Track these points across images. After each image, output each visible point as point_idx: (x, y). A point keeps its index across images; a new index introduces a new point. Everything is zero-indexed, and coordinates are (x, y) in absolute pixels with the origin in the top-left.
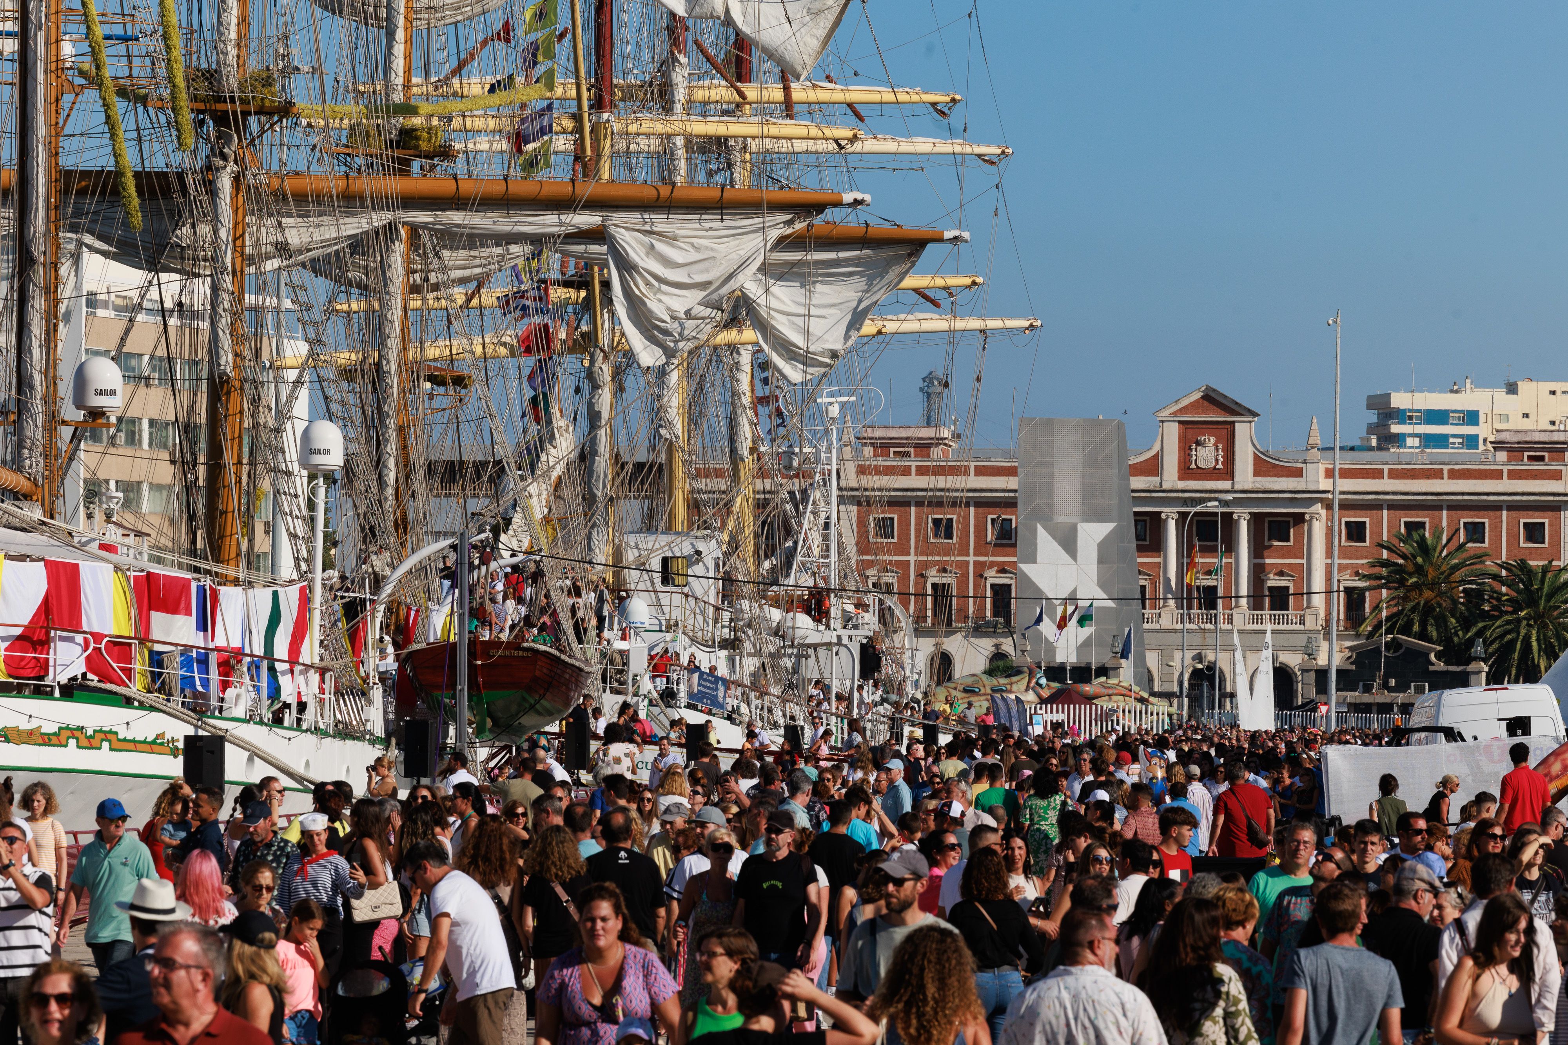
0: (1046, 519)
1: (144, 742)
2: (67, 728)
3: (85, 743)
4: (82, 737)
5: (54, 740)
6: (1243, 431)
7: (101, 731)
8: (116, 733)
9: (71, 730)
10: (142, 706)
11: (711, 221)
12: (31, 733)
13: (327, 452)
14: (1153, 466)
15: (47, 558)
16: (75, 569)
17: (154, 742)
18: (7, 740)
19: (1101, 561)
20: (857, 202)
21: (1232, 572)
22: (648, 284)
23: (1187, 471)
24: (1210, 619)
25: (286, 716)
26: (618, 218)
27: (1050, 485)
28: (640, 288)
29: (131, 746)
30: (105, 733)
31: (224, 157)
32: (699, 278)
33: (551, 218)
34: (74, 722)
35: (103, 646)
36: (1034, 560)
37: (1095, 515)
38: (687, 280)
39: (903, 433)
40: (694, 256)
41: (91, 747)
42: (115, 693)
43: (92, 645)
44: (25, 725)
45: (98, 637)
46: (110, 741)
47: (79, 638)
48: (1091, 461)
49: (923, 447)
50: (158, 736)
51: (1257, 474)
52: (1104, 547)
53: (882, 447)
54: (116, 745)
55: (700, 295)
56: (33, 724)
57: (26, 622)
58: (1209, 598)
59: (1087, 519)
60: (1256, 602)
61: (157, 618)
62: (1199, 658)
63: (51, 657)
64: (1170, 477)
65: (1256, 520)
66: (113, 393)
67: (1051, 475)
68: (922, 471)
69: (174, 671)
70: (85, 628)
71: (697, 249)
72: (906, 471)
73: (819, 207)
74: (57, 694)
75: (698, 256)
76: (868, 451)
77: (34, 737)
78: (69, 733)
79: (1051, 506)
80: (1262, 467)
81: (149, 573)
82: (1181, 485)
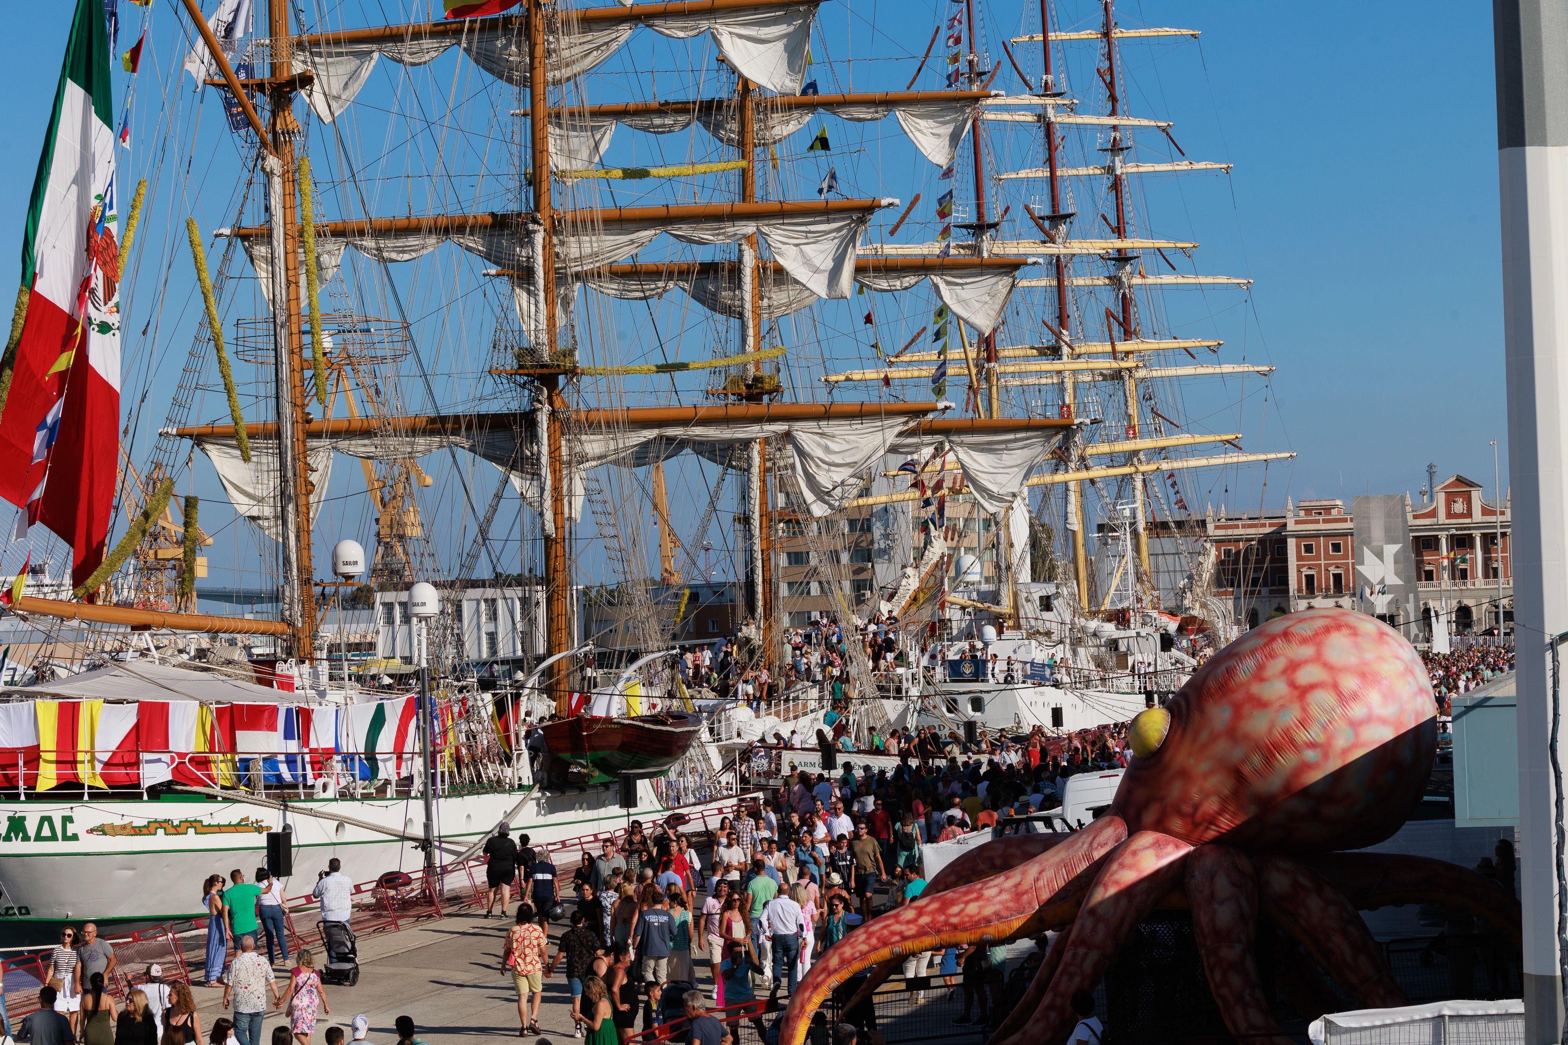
0: (1367, 543)
1: (229, 825)
2: (156, 821)
3: (173, 831)
4: (169, 828)
5: (144, 831)
6: (1476, 496)
7: (186, 821)
8: (201, 822)
9: (159, 823)
10: (226, 800)
11: (857, 425)
12: (124, 827)
13: (424, 604)
14: (1433, 514)
15: (141, 699)
16: (164, 707)
17: (239, 824)
18: (105, 834)
19: (1395, 563)
20: (946, 408)
21: (1473, 561)
22: (817, 466)
23: (1450, 515)
24: (1464, 584)
25: (389, 790)
26: (798, 425)
27: (1369, 527)
28: (812, 469)
29: (217, 829)
30: (191, 822)
31: (540, 402)
32: (848, 460)
33: (756, 428)
34: (161, 817)
35: (187, 760)
36: (1362, 563)
37: (1391, 540)
38: (842, 462)
39: (1318, 504)
40: (846, 446)
41: (178, 833)
42: (200, 793)
43: (177, 760)
44: (118, 822)
45: (182, 755)
46: (195, 828)
47: (165, 757)
48: (1388, 515)
49: (1328, 510)
50: (242, 820)
51: (1483, 514)
52: (1396, 556)
53: (1308, 511)
54: (200, 829)
55: (850, 471)
56: (126, 821)
57: (114, 748)
58: (1464, 574)
59: (1387, 543)
60: (1486, 576)
61: (241, 735)
62: (1459, 602)
63: (141, 771)
64: (1442, 518)
65: (1484, 536)
66: (356, 563)
67: (1369, 523)
68: (1325, 521)
69: (259, 771)
70: (171, 749)
71: (848, 442)
72: (1317, 522)
73: (925, 412)
74: (145, 797)
75: (848, 447)
76: (1302, 513)
77: (128, 830)
78: (157, 825)
79: (1370, 537)
80: (1485, 512)
81: (232, 705)
82: (1447, 521)
